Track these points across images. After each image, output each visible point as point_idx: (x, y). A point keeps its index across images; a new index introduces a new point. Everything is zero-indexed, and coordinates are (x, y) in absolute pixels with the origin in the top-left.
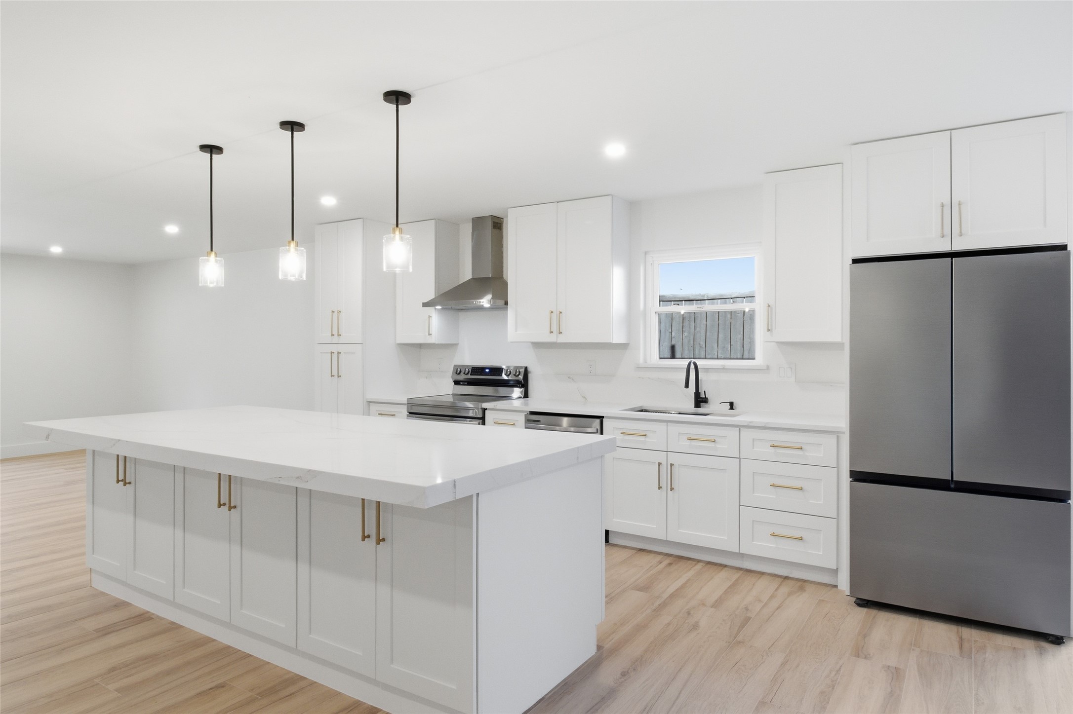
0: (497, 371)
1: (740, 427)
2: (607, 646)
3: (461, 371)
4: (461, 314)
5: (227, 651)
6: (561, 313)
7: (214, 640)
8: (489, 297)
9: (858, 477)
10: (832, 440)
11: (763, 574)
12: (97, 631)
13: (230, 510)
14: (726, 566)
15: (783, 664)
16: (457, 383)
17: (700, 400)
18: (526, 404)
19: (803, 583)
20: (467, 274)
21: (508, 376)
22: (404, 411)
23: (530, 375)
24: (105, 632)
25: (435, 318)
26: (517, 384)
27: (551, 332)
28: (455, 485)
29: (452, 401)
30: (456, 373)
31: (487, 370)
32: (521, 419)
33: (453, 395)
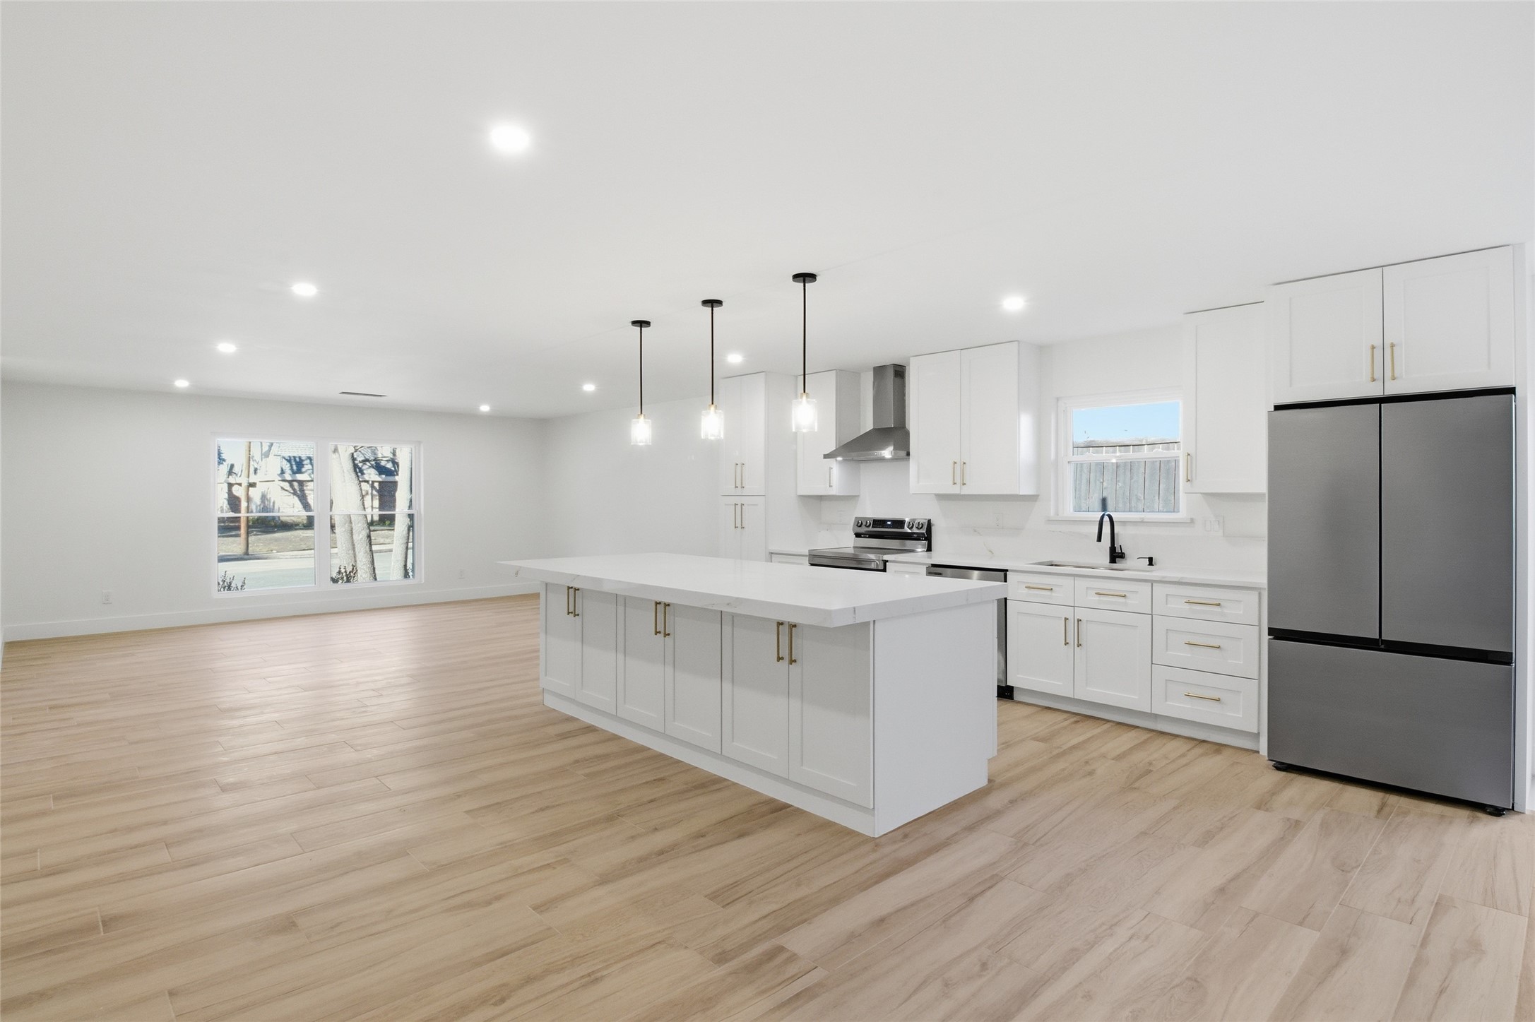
0: (900, 523)
1: (1152, 582)
2: (998, 780)
3: (862, 524)
4: (863, 465)
5: (662, 756)
6: (964, 463)
7: (649, 749)
8: (891, 448)
9: (1276, 633)
10: (1253, 597)
11: (1177, 736)
12: (557, 735)
13: (665, 637)
14: (1138, 727)
15: (1175, 808)
16: (858, 535)
17: (1116, 555)
18: (930, 557)
19: (1219, 748)
20: (868, 425)
21: (911, 528)
22: (806, 560)
23: (933, 528)
24: (564, 736)
25: (835, 468)
26: (918, 537)
27: (954, 484)
28: (855, 611)
29: (853, 552)
30: (857, 525)
31: (889, 523)
32: (923, 570)
33: (854, 547)
